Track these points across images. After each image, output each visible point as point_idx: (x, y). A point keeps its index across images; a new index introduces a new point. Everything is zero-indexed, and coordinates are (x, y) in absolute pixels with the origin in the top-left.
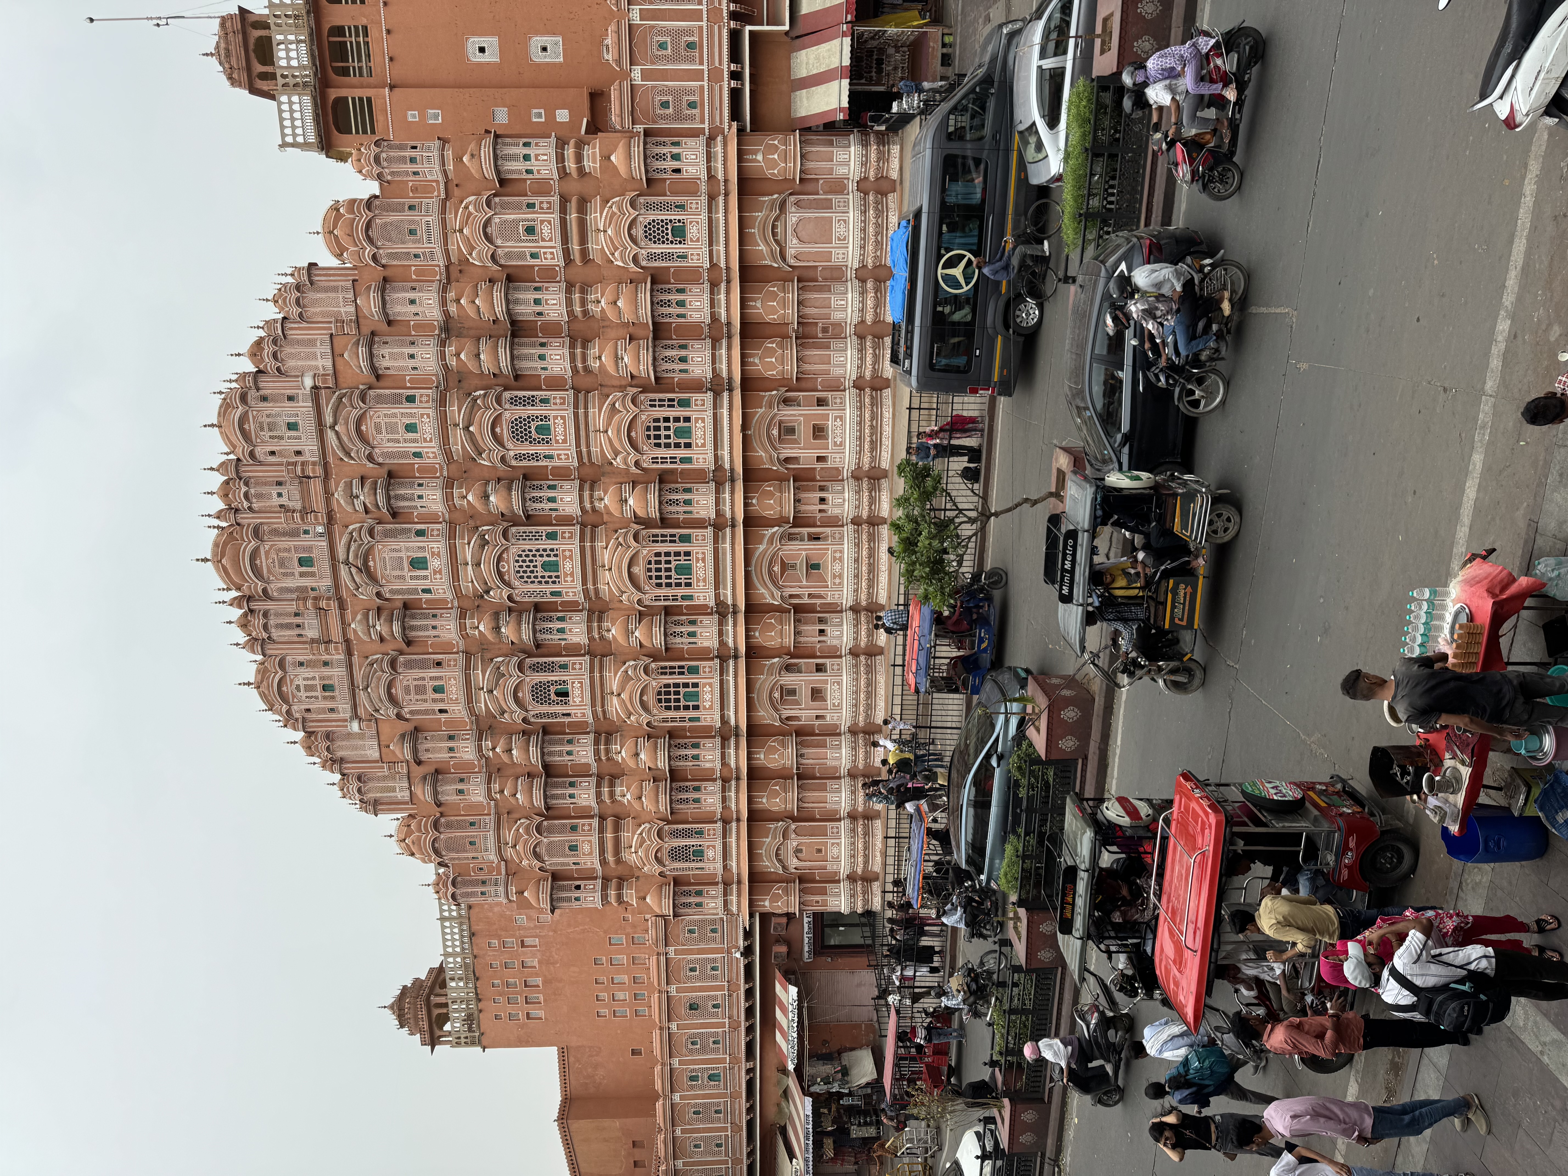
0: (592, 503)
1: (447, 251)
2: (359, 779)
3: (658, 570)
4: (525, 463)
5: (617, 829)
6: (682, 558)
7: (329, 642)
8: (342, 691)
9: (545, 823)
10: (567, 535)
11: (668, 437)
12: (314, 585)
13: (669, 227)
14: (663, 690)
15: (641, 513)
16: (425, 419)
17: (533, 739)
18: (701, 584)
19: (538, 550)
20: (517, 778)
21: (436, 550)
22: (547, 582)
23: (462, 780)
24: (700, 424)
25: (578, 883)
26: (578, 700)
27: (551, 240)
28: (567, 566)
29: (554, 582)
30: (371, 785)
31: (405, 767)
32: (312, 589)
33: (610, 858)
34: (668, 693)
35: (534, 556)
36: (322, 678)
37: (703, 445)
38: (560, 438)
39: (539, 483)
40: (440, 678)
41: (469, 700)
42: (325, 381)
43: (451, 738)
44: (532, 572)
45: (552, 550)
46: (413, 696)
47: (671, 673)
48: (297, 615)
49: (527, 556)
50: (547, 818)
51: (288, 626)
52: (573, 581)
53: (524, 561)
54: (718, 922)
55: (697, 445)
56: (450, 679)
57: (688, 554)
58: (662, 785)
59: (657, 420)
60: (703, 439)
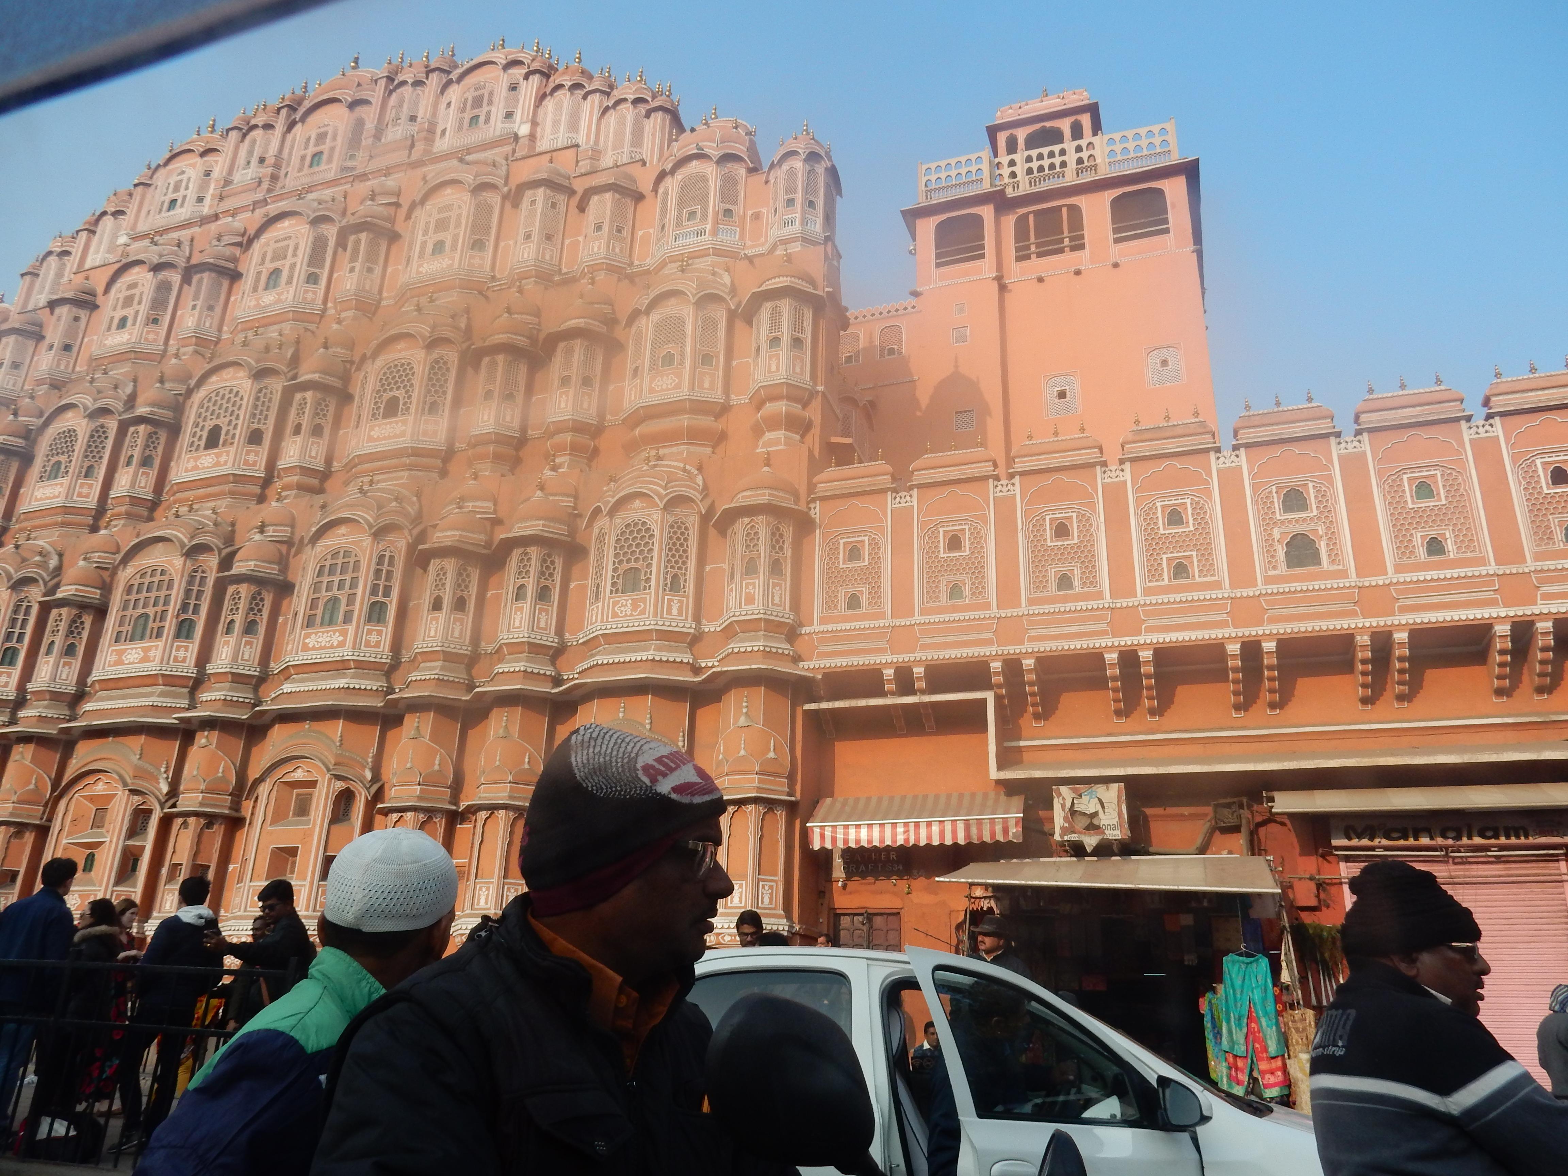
2: (66, 253)
3: (150, 587)
4: (358, 390)
6: (157, 624)
7: (221, 198)
8: (163, 220)
10: (251, 458)
11: (330, 586)
13: (640, 564)
16: (447, 264)
17: (21, 443)
19: (237, 418)
21: (284, 296)
24: (336, 639)
27: (651, 391)
28: (207, 459)
36: (185, 197)
37: (305, 647)
38: (377, 432)
39: (330, 413)
40: (135, 322)
41: (100, 363)
42: (523, 147)
43: (67, 348)
48: (261, 159)
53: (229, 400)
55: (307, 636)
56: (132, 334)
57: (159, 633)
59: (355, 567)
60: (314, 648)
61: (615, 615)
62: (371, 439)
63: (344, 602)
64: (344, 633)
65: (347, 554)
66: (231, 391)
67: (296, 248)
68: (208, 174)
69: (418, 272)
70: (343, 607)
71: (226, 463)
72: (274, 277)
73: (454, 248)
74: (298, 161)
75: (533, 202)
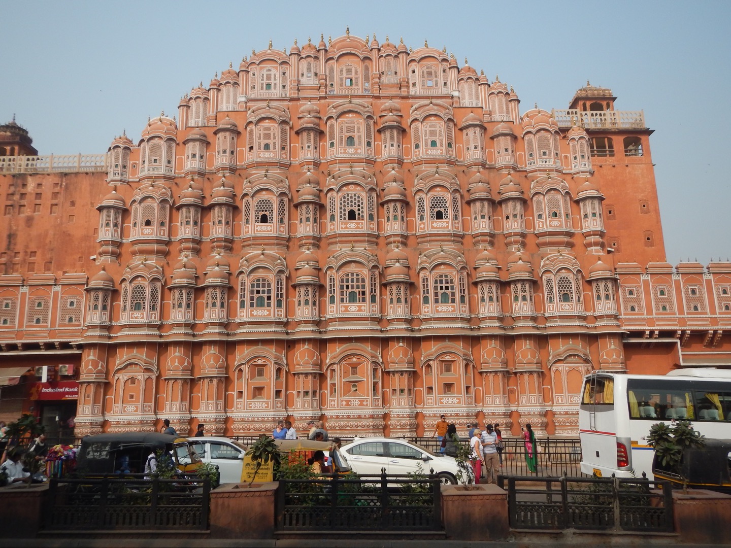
0: (395, 242)
1: (536, 171)
2: (206, 99)
3: (352, 280)
4: (417, 204)
5: (159, 252)
6: (361, 296)
7: (299, 90)
8: (265, 94)
9: (168, 206)
10: (372, 226)
11: (442, 288)
12: (335, 85)
13: (568, 292)
14: (266, 283)
15: (389, 271)
16: (439, 152)
17: (230, 200)
18: (343, 309)
19: (362, 208)
20: (202, 190)
21: (359, 151)
22: (341, 212)
23: (202, 157)
24: (451, 309)
25: (120, 226)
26: (259, 228)
27: (550, 226)
28: (352, 225)
29: (341, 217)
30: (201, 105)
31: (212, 125)
32: (332, 85)
33: (137, 248)
34: (264, 286)
35: (359, 206)
36: (275, 84)
37: (437, 311)
38: (435, 225)
39: (405, 211)
40: (275, 148)
41: (259, 165)
42: (457, 102)
43: (232, 153)
44: (348, 204)
45: (363, 216)
46: (262, 132)
47: (278, 288)
48: (316, 74)
49: (359, 201)
50: (171, 207)
51: (309, 69)
52: (342, 228)
53: (355, 199)
54: (77, 323)
55: (437, 307)
56: (274, 154)
57: (364, 300)
58: (194, 282)
59: (452, 282)
60: (441, 312)
61: (562, 309)
62: (433, 227)
63: (450, 295)
64: (454, 307)
65: (446, 276)
66: (355, 195)
67: (359, 129)
68: (284, 74)
69: (427, 154)
70: (450, 297)
71: (362, 228)
72: (349, 140)
73: (441, 145)
74: (339, 80)
75: (475, 133)
